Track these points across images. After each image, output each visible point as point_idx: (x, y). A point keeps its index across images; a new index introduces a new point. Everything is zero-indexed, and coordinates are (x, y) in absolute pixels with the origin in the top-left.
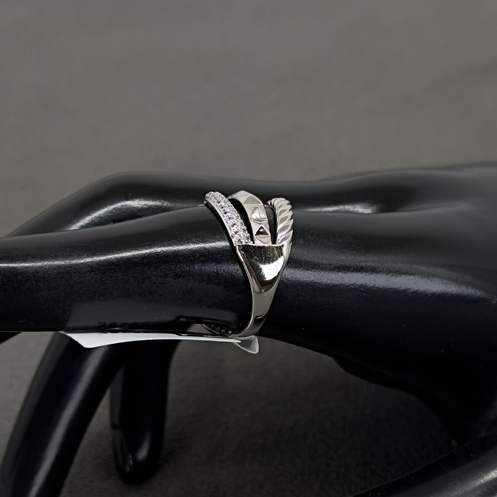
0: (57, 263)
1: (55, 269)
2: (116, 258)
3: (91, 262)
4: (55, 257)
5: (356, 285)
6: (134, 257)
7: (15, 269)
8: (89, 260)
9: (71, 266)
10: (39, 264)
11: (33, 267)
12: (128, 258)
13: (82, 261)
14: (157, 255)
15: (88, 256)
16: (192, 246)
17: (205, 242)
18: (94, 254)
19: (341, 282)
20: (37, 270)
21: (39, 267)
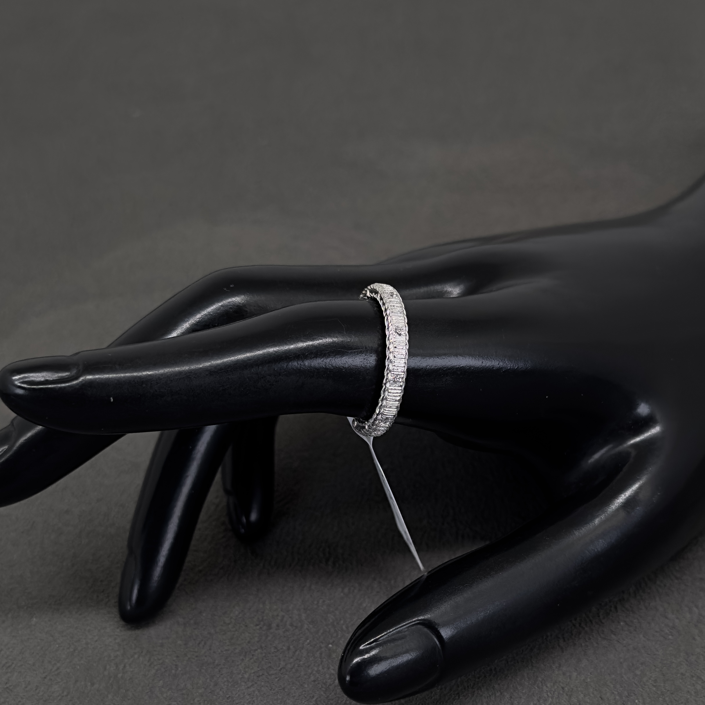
2: (232, 361)
7: (140, 377)
9: (191, 372)
14: (270, 355)
15: (206, 361)
16: (301, 345)
17: (313, 340)
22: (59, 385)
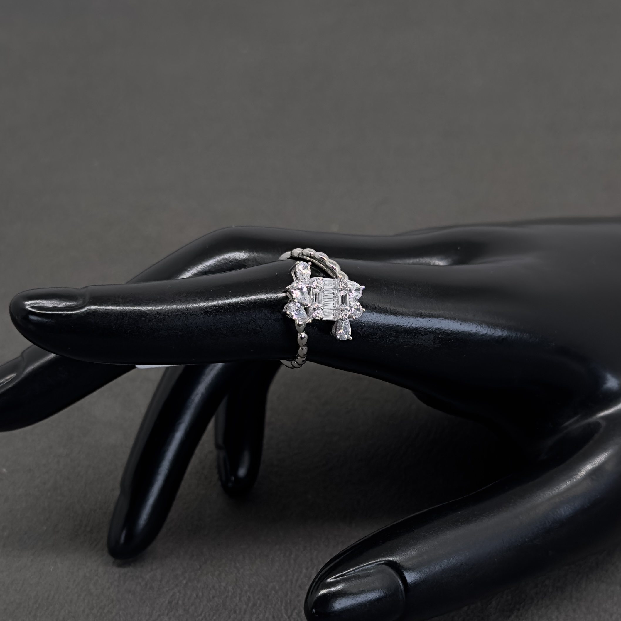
0: (175, 307)
1: (174, 312)
3: (204, 306)
4: (174, 302)
5: (433, 329)
6: (242, 303)
8: (203, 304)
10: (160, 308)
11: (155, 310)
12: (237, 304)
13: (197, 305)
18: (207, 299)
19: (420, 326)
20: (158, 313)
21: (160, 310)
22: (66, 313)
